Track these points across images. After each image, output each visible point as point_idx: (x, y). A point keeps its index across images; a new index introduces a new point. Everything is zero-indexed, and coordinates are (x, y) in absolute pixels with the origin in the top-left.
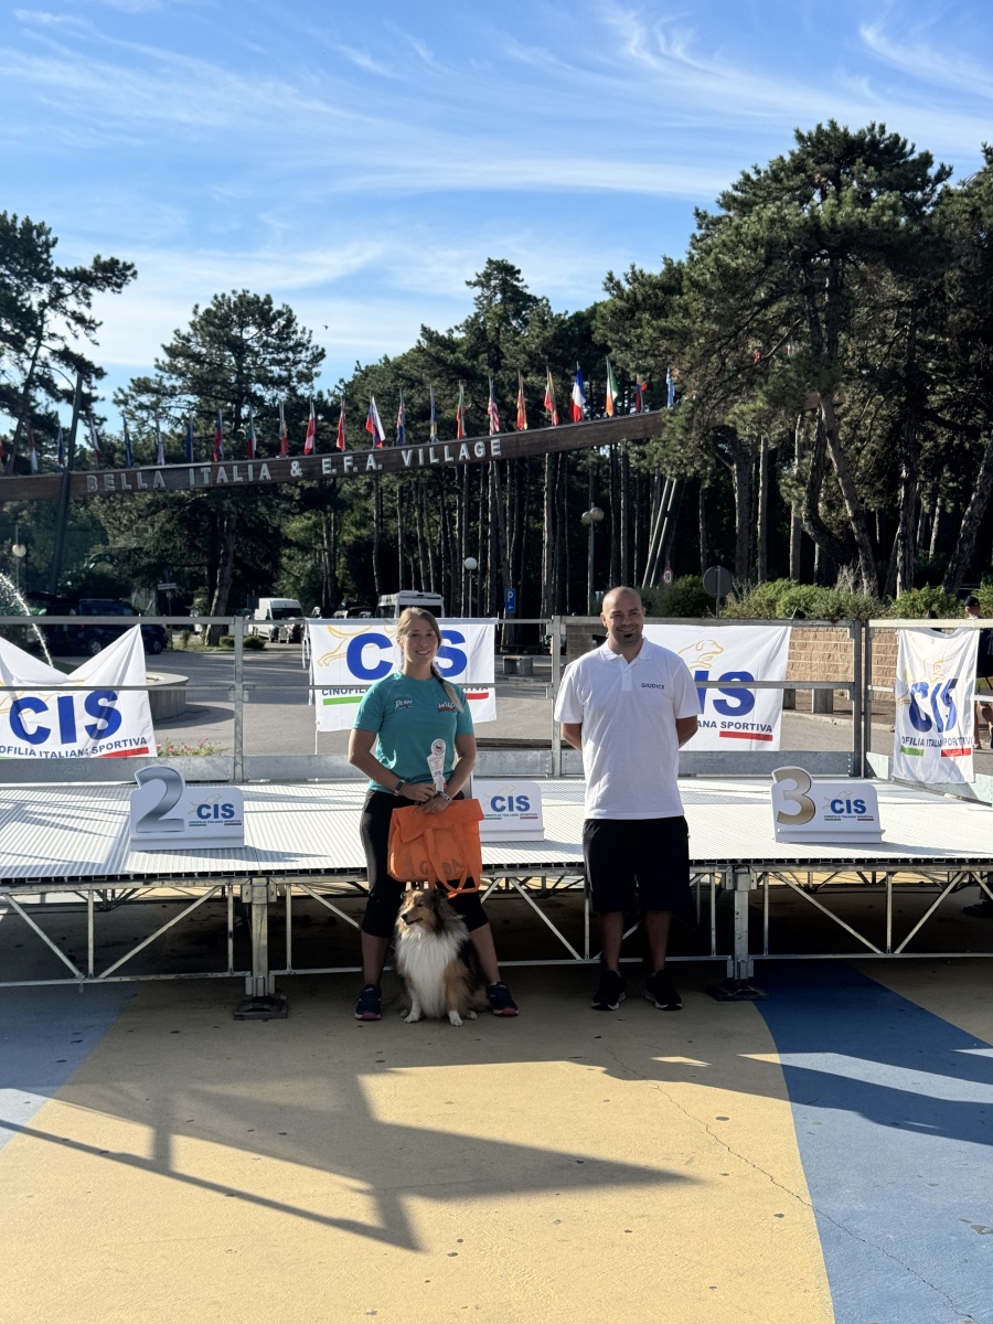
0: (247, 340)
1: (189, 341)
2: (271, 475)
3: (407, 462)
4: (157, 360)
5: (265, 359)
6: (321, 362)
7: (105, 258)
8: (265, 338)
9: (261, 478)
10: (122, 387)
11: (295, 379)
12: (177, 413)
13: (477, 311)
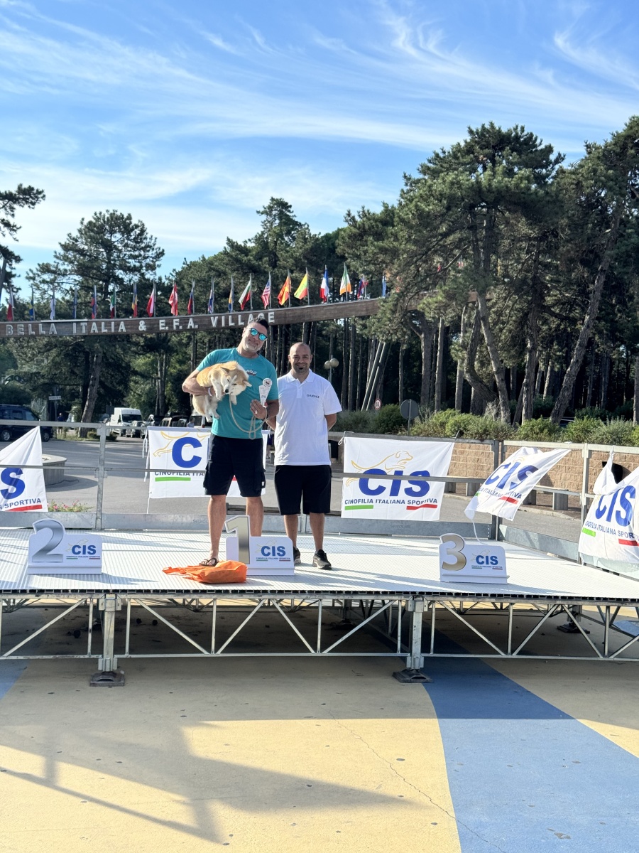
0: (114, 242)
1: (77, 241)
2: (126, 329)
3: (214, 324)
4: (56, 252)
5: (125, 255)
6: (161, 258)
7: (25, 186)
8: (126, 241)
9: (120, 331)
10: (32, 269)
11: (144, 268)
12: (67, 287)
13: (263, 230)
